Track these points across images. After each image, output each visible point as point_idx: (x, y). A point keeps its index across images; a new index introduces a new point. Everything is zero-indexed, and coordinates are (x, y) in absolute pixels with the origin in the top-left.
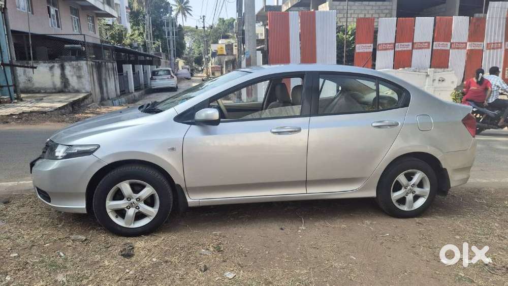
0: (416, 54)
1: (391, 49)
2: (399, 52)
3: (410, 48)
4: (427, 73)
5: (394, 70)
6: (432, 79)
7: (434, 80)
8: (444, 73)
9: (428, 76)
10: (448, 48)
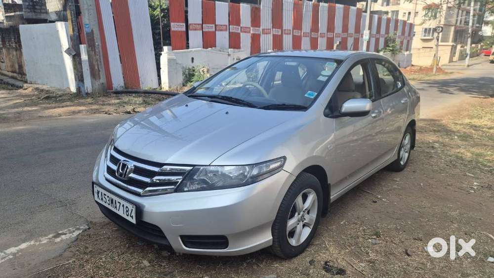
0: (219, 34)
1: (199, 30)
2: (206, 32)
3: (214, 30)
4: (228, 52)
5: (204, 49)
6: (232, 58)
7: (234, 59)
8: (239, 53)
9: (229, 55)
10: (239, 31)
